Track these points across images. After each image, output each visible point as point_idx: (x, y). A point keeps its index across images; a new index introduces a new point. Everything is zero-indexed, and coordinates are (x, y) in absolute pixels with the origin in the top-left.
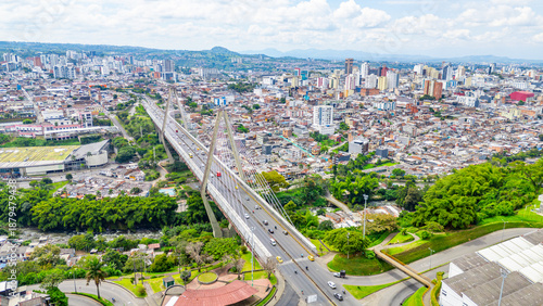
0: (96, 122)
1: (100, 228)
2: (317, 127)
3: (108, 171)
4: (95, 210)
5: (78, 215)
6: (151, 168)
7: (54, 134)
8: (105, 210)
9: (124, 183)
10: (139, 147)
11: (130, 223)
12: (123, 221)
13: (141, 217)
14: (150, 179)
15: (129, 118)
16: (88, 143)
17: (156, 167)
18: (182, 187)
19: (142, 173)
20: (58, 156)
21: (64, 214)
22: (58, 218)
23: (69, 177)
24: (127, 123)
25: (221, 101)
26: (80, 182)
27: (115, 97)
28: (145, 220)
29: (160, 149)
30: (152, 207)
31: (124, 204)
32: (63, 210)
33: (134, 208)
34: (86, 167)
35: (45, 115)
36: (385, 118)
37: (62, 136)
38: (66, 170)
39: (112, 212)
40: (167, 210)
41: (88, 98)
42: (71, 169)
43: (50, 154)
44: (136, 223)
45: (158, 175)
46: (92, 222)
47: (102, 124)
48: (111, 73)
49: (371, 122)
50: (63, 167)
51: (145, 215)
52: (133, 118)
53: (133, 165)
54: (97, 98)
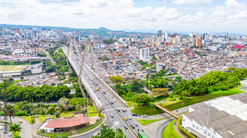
0: (39, 55)
1: (32, 100)
2: (141, 58)
3: (41, 76)
4: (30, 91)
5: (22, 94)
6: (61, 75)
7: (18, 60)
8: (35, 92)
9: (48, 81)
10: (58, 66)
11: (47, 98)
12: (44, 97)
13: (52, 95)
14: (61, 80)
15: (54, 53)
16: (34, 64)
17: (64, 74)
18: (75, 83)
19: (57, 77)
20: (19, 69)
21: (15, 93)
22: (13, 95)
23: (22, 78)
24: (53, 55)
25: (99, 47)
26: (27, 80)
27: (50, 45)
28: (54, 97)
29: (67, 67)
30: (58, 91)
31: (45, 89)
32: (15, 91)
33: (49, 91)
34: (31, 74)
35: (16, 52)
36: (174, 55)
37: (22, 60)
38: (22, 75)
39: (38, 93)
40: (65, 92)
41: (37, 45)
42: (24, 75)
43: (15, 68)
44: (50, 98)
45: (65, 78)
46: (28, 97)
47: (42, 56)
48: (51, 36)
49: (167, 57)
50: (20, 74)
51: (54, 94)
52: (56, 53)
53: (53, 74)
54: (41, 45)
